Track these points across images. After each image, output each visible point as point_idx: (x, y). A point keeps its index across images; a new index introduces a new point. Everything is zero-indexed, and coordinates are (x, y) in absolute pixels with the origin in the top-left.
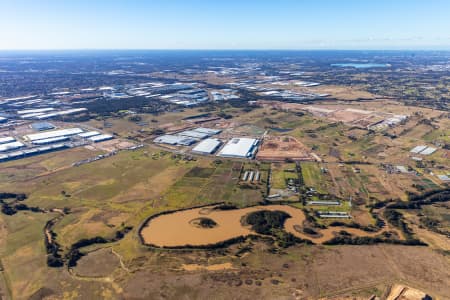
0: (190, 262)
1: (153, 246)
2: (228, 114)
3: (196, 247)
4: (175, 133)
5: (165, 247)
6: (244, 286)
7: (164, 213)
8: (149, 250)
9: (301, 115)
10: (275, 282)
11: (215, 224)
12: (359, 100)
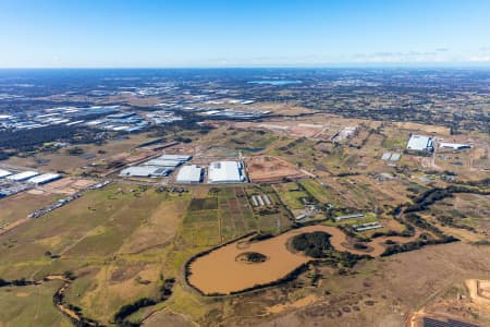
0: (272, 304)
1: (217, 294)
2: (185, 137)
3: (266, 286)
4: (139, 163)
5: (232, 293)
6: (345, 314)
7: (200, 255)
8: (216, 300)
9: (262, 133)
10: (370, 303)
11: (264, 257)
12: (302, 115)
